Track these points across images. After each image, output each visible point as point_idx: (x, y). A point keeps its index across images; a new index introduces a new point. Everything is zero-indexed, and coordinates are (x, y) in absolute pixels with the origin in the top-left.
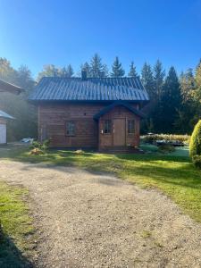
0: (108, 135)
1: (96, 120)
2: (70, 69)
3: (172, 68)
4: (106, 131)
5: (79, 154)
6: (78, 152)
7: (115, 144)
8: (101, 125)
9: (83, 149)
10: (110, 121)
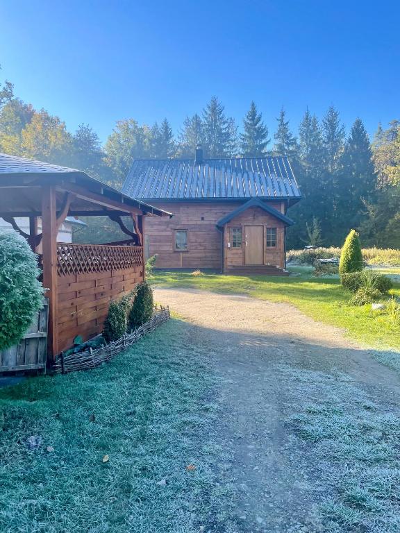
0: (238, 250)
1: (220, 228)
2: (166, 128)
3: (359, 123)
4: (234, 244)
5: (197, 276)
6: (195, 273)
7: (248, 262)
8: (227, 235)
9: (202, 270)
10: (240, 229)
